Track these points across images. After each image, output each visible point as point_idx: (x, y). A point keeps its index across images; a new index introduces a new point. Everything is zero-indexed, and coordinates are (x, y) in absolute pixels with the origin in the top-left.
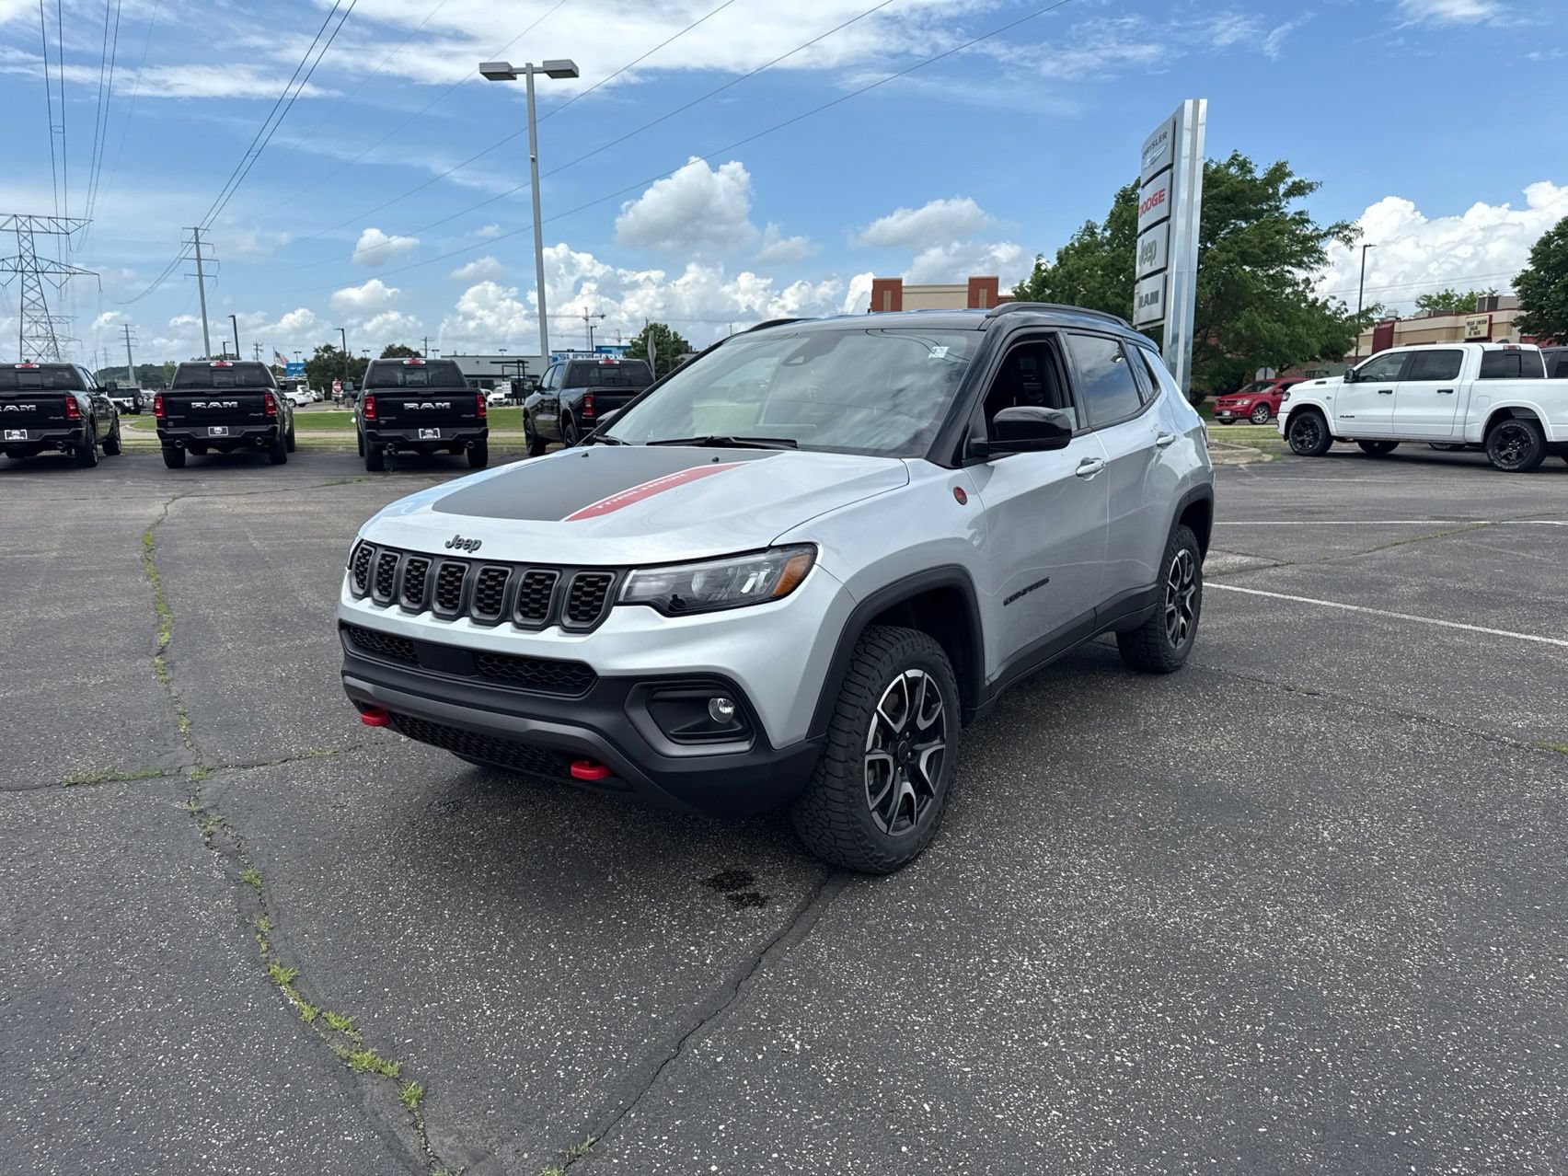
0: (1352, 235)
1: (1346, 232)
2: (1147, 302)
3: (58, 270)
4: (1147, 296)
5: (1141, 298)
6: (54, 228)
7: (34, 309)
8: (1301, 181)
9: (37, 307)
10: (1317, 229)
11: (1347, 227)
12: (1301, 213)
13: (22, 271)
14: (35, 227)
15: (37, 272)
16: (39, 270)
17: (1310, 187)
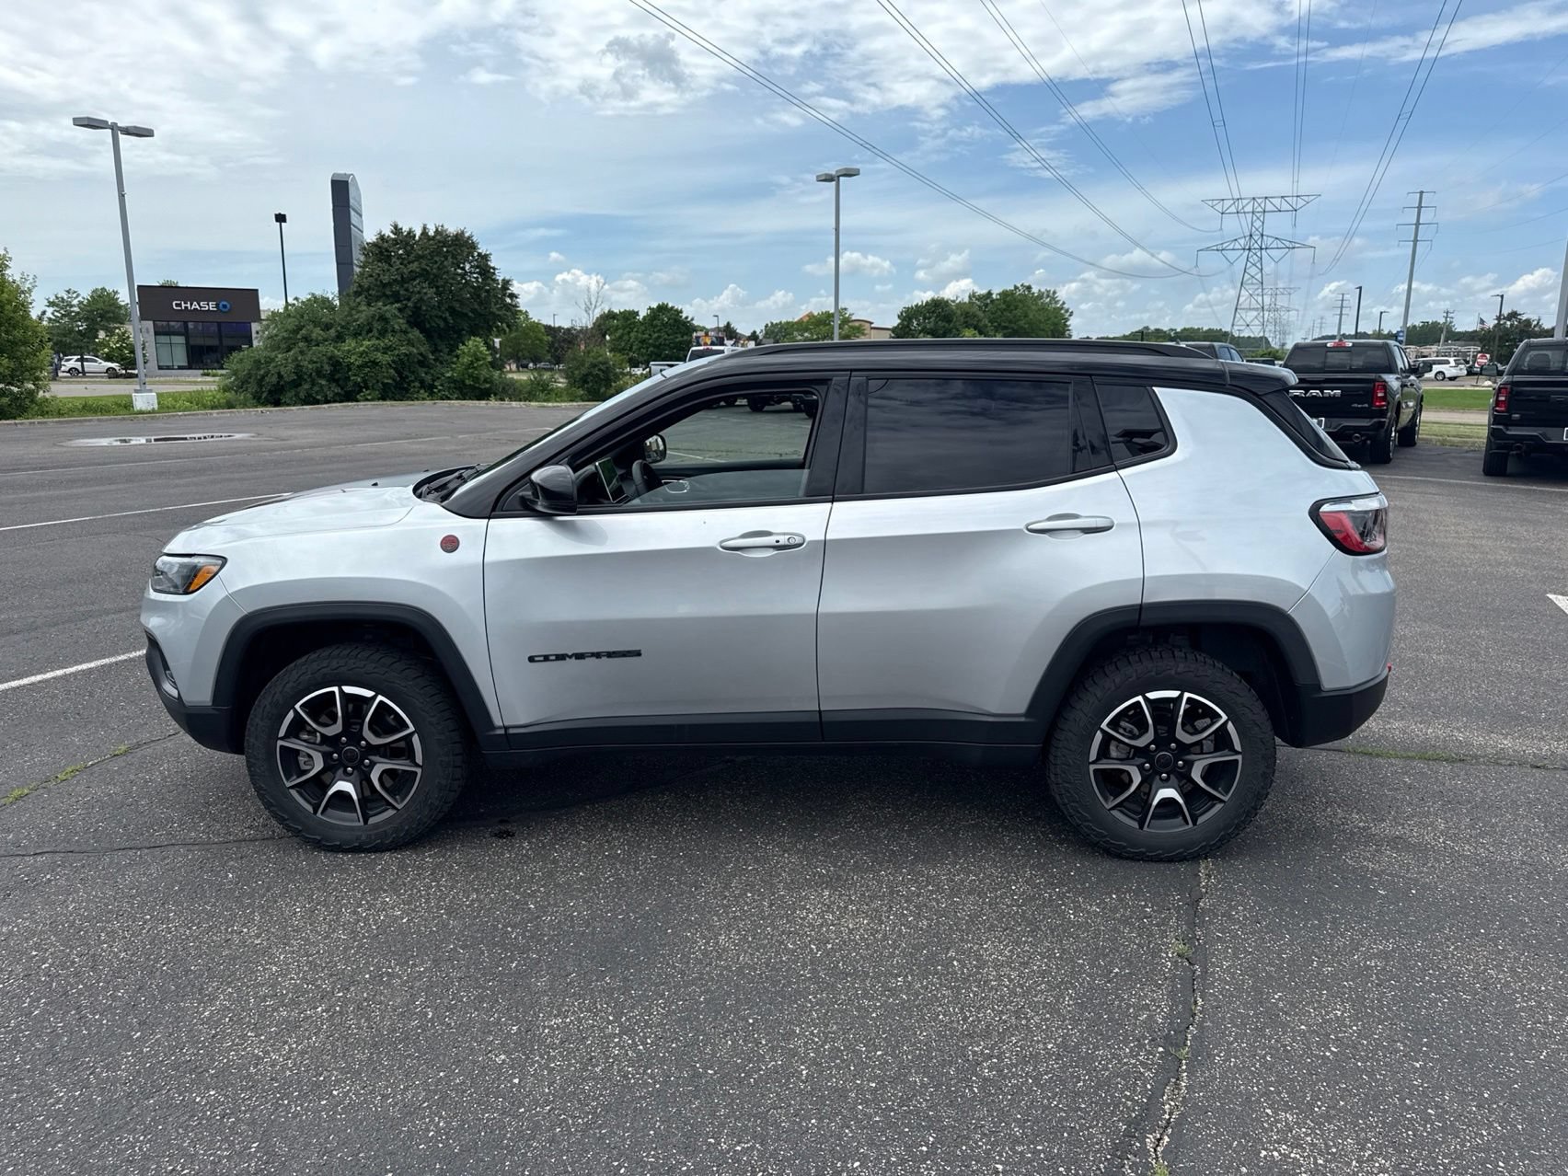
3: (1281, 245)
6: (1285, 206)
7: (1252, 284)
9: (1255, 281)
13: (1249, 249)
14: (1269, 207)
15: (1261, 249)
16: (1263, 247)
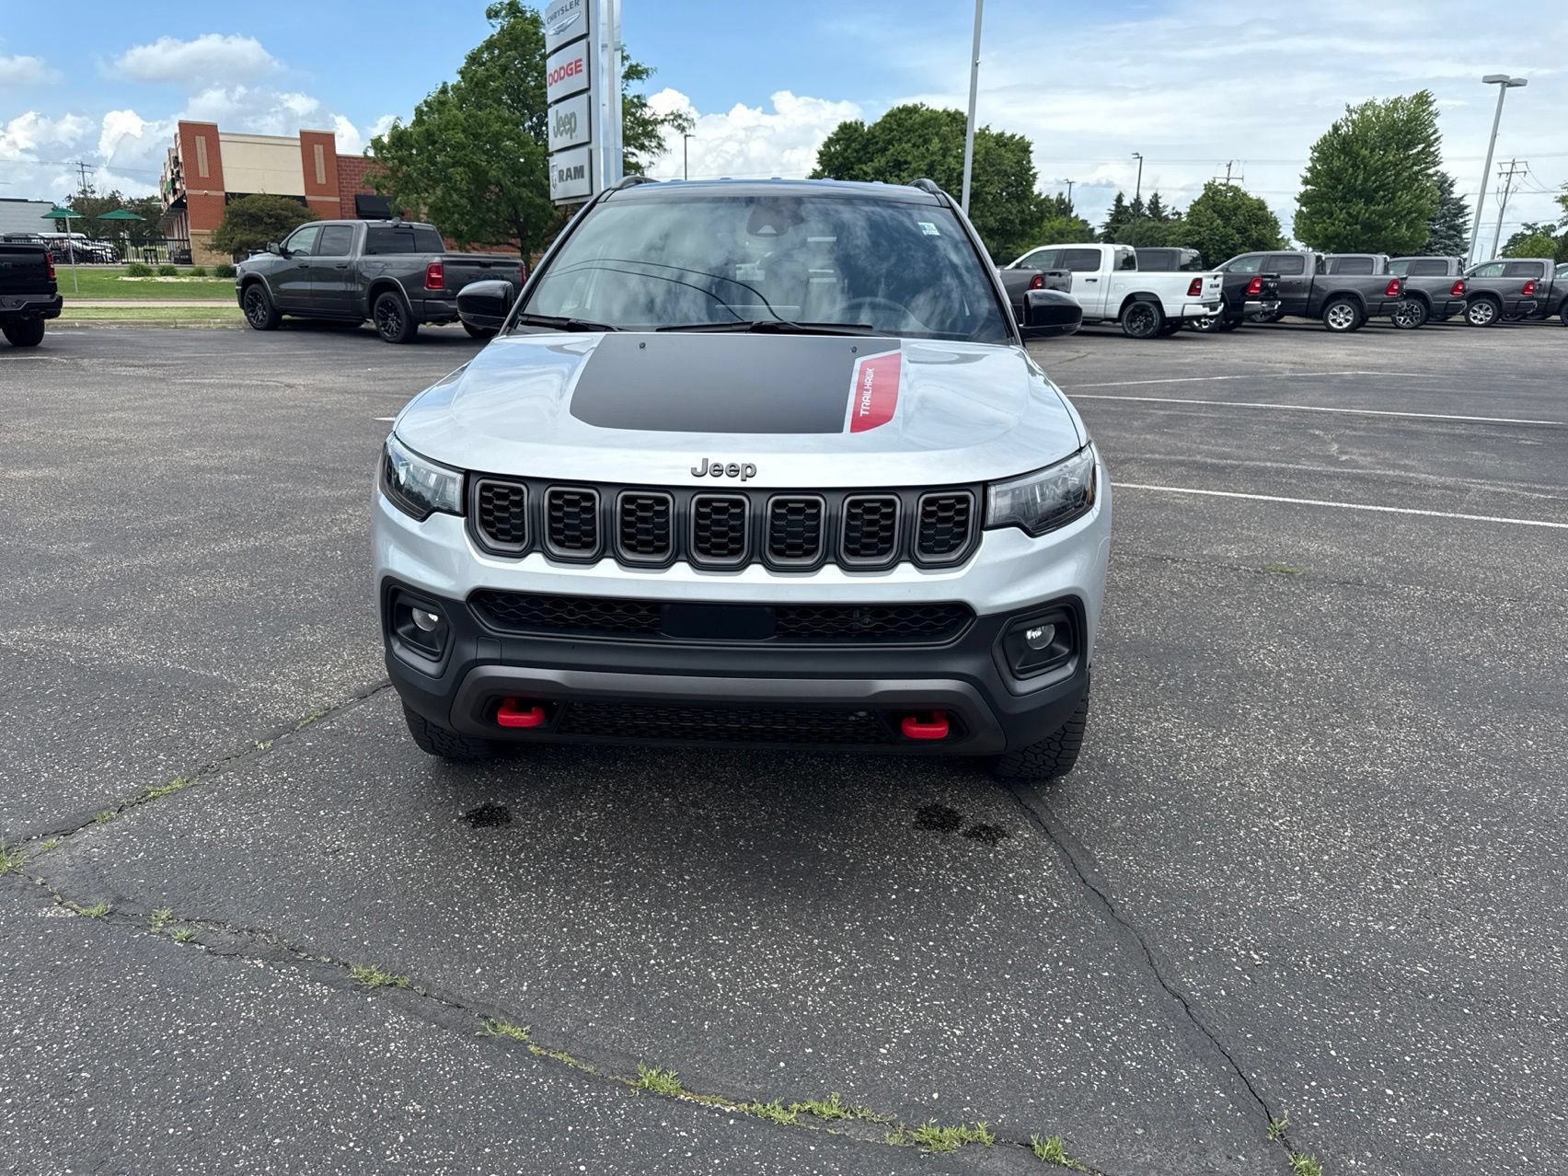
0: (685, 124)
1: (680, 121)
2: (569, 176)
4: (569, 170)
5: (561, 171)
8: (638, 65)
10: (654, 114)
11: (680, 116)
12: (638, 97)
17: (646, 71)
